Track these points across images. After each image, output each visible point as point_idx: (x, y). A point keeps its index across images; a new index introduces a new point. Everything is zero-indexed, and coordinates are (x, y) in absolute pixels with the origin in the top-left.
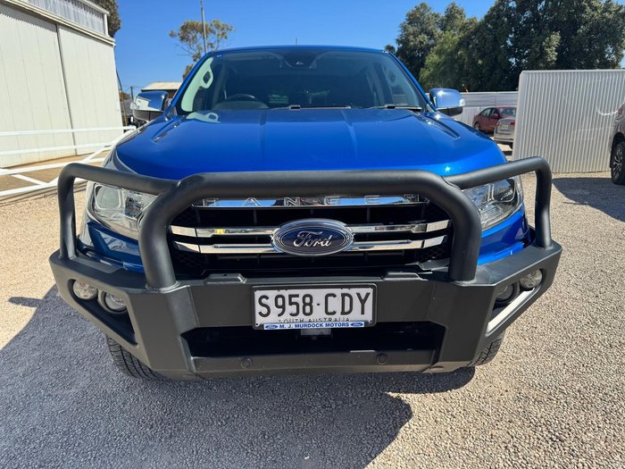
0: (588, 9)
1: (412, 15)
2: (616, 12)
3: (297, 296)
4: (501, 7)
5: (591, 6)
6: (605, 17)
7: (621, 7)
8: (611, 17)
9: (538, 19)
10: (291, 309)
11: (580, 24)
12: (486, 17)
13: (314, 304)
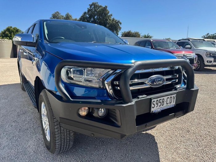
0: (108, 20)
1: (54, 15)
2: (116, 21)
3: (161, 100)
4: (84, 16)
5: (109, 19)
6: (113, 23)
7: (116, 20)
8: (114, 23)
9: (95, 21)
10: (159, 104)
11: (107, 24)
12: (80, 19)
13: (164, 102)
